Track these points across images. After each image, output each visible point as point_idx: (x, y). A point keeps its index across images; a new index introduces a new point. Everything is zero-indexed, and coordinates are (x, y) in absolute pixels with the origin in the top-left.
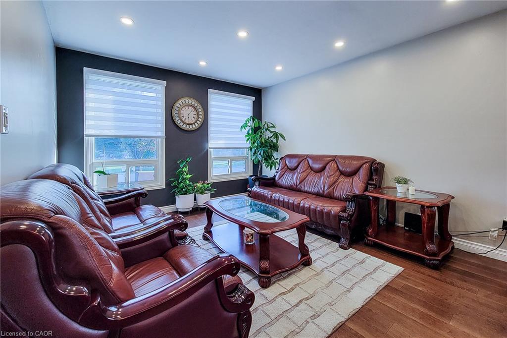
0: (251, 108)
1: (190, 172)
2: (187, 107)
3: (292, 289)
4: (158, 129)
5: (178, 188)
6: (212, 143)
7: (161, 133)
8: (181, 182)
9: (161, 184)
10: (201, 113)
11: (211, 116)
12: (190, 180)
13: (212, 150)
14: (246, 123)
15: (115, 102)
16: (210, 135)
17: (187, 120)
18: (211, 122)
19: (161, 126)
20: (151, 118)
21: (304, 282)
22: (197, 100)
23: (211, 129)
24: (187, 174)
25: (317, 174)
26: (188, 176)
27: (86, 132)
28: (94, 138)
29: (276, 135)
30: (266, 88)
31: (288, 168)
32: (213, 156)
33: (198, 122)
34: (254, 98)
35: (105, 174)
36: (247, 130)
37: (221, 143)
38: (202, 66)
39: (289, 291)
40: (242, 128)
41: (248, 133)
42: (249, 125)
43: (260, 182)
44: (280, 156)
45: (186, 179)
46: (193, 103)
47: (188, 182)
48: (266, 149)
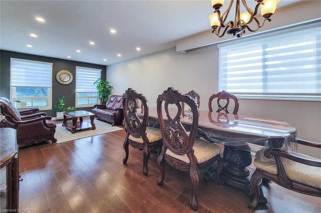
0: (100, 74)
1: (64, 102)
2: (64, 74)
4: (49, 84)
5: (57, 109)
6: (77, 90)
8: (59, 107)
9: (50, 107)
10: (71, 77)
11: (77, 78)
12: (64, 106)
13: (78, 93)
14: (97, 82)
15: (25, 72)
16: (77, 87)
17: (64, 80)
18: (77, 81)
19: (50, 82)
20: (45, 79)
22: (69, 71)
23: (77, 84)
24: (63, 103)
26: (63, 104)
27: (11, 85)
28: (15, 87)
29: (110, 87)
31: (111, 101)
32: (78, 96)
33: (70, 81)
34: (101, 70)
35: (20, 102)
36: (97, 84)
37: (82, 90)
40: (94, 83)
41: (98, 86)
42: (99, 82)
43: (97, 107)
44: (110, 96)
45: (62, 105)
46: (67, 72)
47: (62, 106)
48: (103, 93)
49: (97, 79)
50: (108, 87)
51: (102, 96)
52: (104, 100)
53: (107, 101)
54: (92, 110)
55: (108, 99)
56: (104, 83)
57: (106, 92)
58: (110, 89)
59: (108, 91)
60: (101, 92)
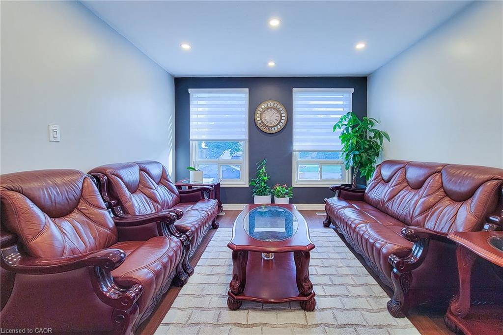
0: (349, 102)
1: (267, 173)
2: (269, 110)
3: (253, 325)
4: (241, 133)
6: (296, 145)
7: (245, 137)
10: (283, 115)
11: (296, 116)
12: (266, 182)
13: (297, 152)
14: (341, 122)
16: (295, 137)
17: (269, 123)
18: (296, 123)
19: (245, 130)
21: (275, 326)
22: (279, 102)
23: (296, 130)
24: (265, 176)
25: (414, 190)
26: (266, 178)
28: (196, 142)
29: (378, 134)
30: (371, 74)
31: (383, 179)
32: (298, 160)
34: (352, 90)
35: (195, 170)
36: (342, 130)
37: (307, 145)
38: (272, 66)
39: (248, 326)
40: (335, 127)
41: (343, 134)
42: (347, 123)
43: (340, 193)
44: (379, 161)
45: (263, 180)
46: (276, 105)
47: (263, 183)
48: (357, 153)
49: (340, 116)
50: (372, 134)
51: (355, 162)
52: (359, 173)
53: (369, 175)
54: (326, 199)
55: (370, 171)
56: (359, 124)
57: (366, 150)
58: (378, 141)
59: (371, 147)
60: (352, 150)
